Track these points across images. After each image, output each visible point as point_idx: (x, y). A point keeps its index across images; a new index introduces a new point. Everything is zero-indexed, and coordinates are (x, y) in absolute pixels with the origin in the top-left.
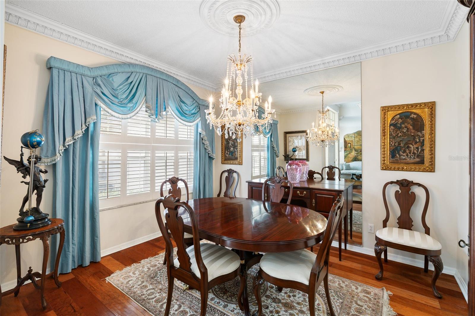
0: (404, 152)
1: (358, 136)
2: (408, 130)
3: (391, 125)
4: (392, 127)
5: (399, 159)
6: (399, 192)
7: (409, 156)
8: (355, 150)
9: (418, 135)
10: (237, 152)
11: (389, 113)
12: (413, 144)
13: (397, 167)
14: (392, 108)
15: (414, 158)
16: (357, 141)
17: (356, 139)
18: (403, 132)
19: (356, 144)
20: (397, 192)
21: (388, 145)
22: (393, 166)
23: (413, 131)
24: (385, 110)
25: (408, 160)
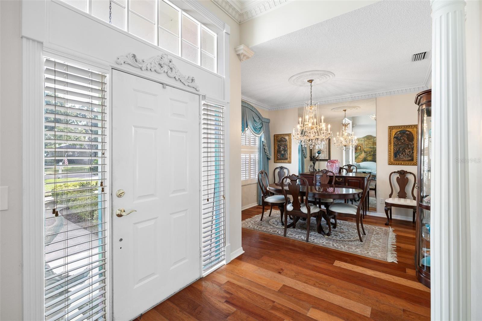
0: (402, 154)
1: (367, 140)
2: (404, 141)
3: (394, 138)
4: (395, 139)
5: (399, 158)
6: (399, 177)
7: (405, 156)
8: (365, 152)
9: (410, 144)
10: (287, 154)
11: (393, 130)
12: (407, 149)
13: (398, 163)
14: (395, 128)
15: (408, 158)
16: (366, 144)
17: (366, 143)
18: (402, 142)
19: (365, 147)
20: (398, 178)
21: (393, 150)
22: (396, 162)
23: (407, 141)
24: (391, 128)
25: (404, 158)
